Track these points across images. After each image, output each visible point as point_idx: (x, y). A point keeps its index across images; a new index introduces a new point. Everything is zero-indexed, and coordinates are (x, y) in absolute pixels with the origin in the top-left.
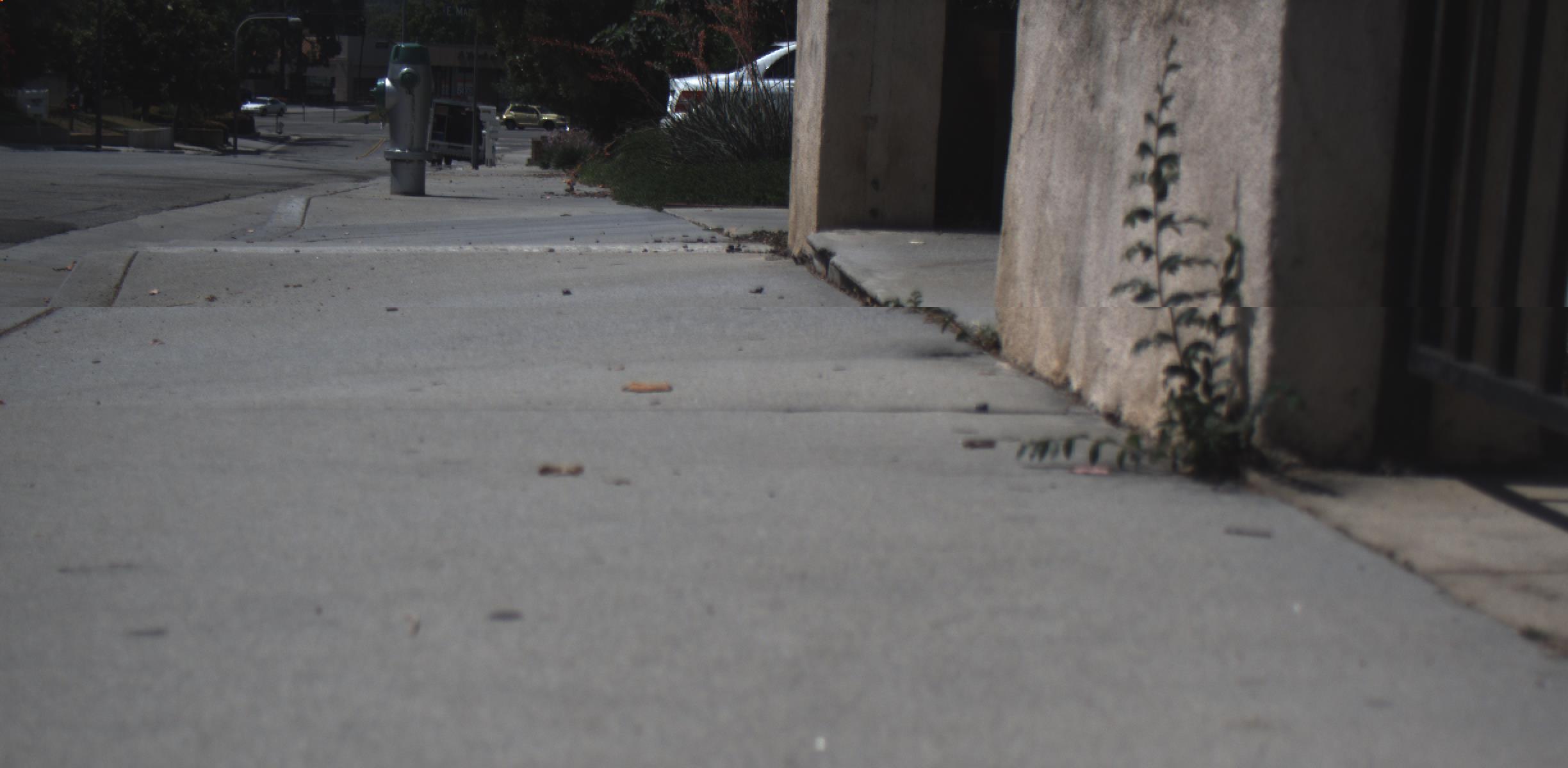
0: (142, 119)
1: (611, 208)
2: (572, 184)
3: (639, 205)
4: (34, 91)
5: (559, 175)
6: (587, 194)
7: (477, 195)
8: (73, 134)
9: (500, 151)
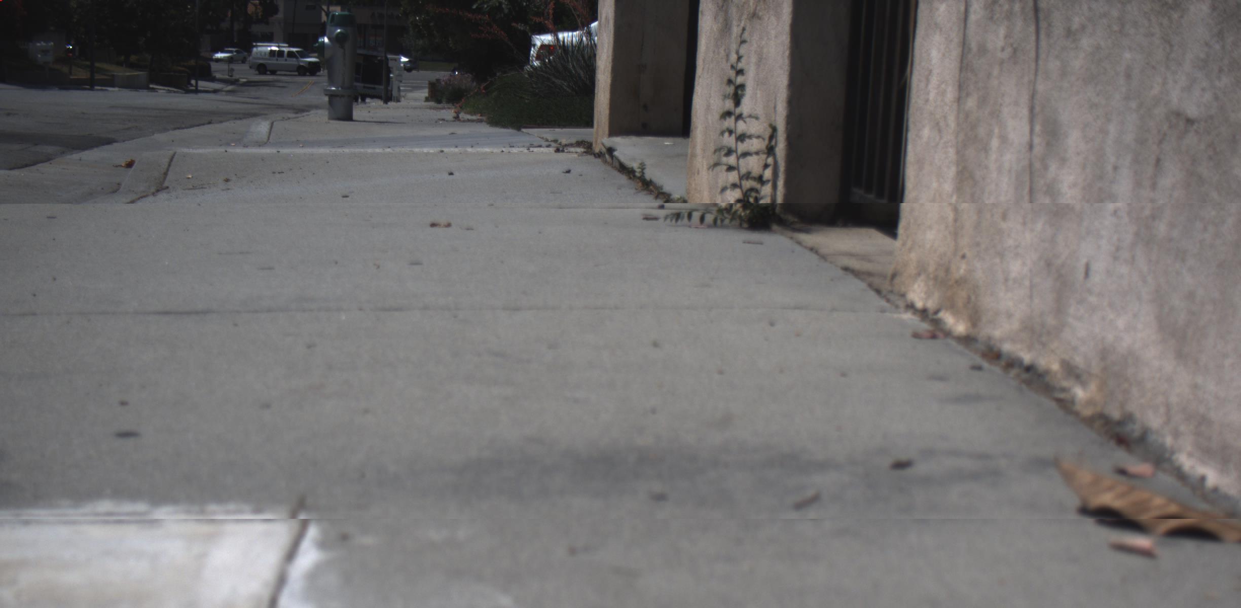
0: (124, 65)
1: (486, 129)
2: (458, 113)
3: (504, 126)
4: (43, 44)
5: (449, 108)
6: (469, 120)
7: (390, 120)
8: (71, 77)
9: (404, 91)
